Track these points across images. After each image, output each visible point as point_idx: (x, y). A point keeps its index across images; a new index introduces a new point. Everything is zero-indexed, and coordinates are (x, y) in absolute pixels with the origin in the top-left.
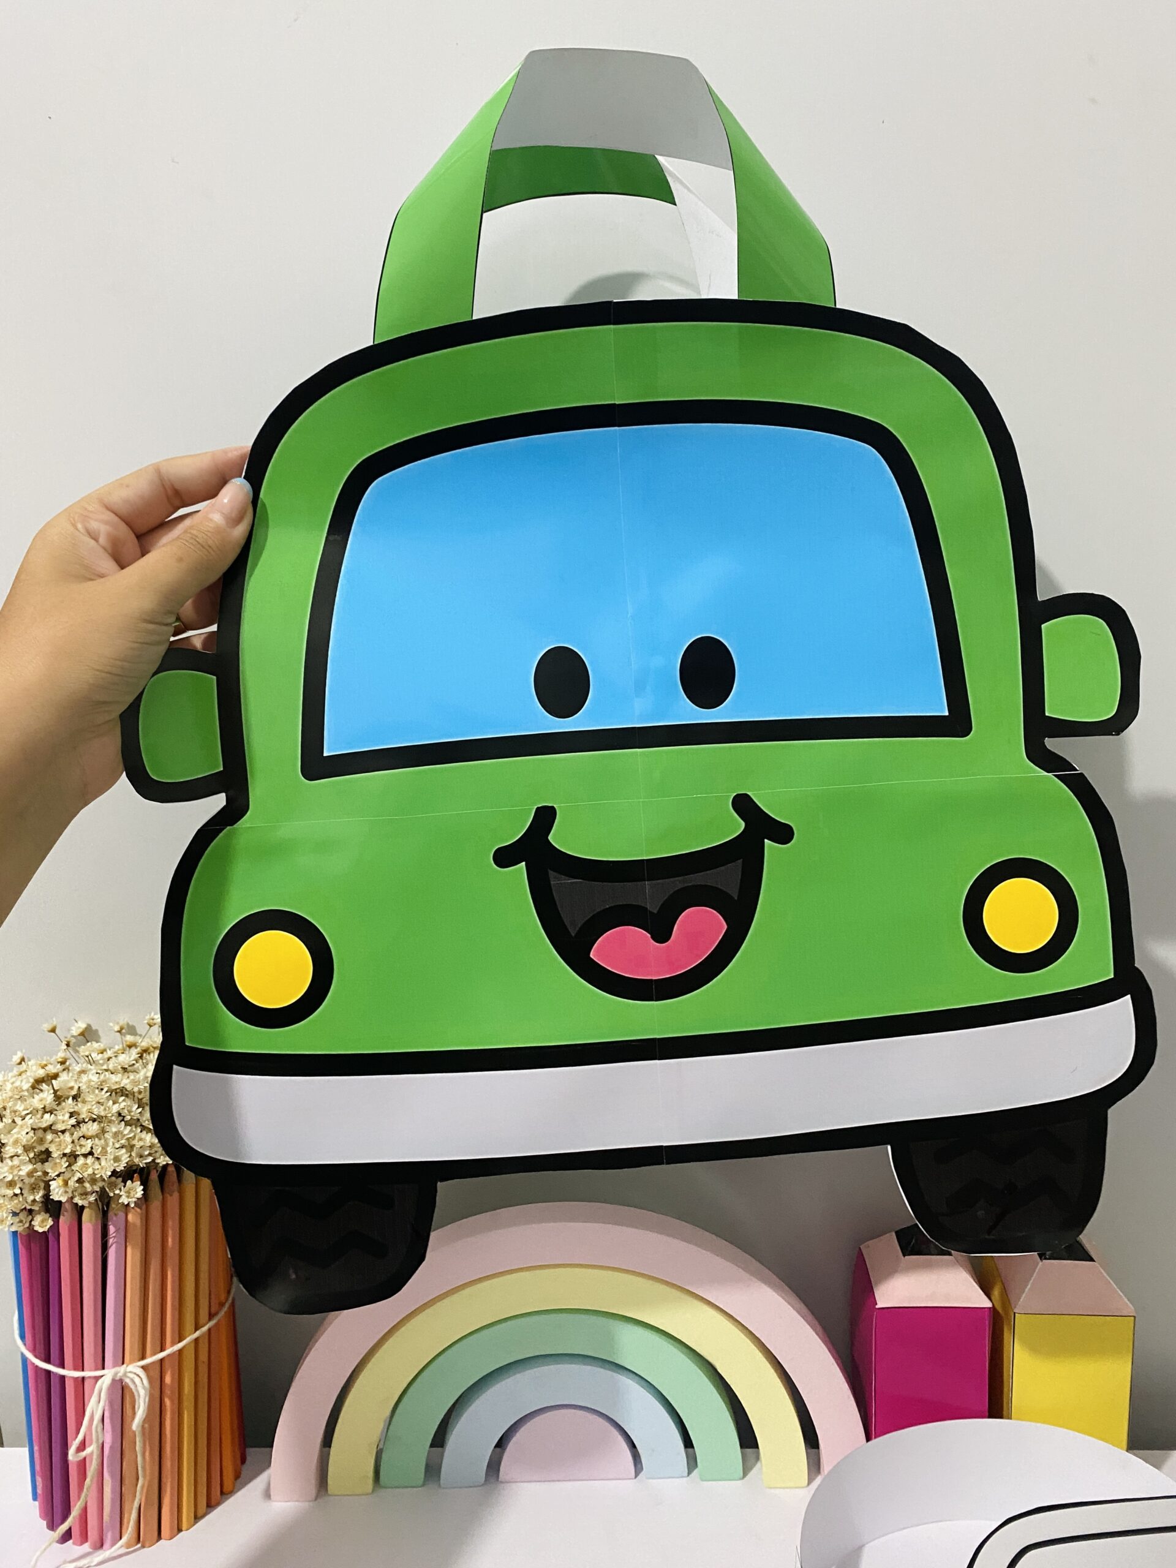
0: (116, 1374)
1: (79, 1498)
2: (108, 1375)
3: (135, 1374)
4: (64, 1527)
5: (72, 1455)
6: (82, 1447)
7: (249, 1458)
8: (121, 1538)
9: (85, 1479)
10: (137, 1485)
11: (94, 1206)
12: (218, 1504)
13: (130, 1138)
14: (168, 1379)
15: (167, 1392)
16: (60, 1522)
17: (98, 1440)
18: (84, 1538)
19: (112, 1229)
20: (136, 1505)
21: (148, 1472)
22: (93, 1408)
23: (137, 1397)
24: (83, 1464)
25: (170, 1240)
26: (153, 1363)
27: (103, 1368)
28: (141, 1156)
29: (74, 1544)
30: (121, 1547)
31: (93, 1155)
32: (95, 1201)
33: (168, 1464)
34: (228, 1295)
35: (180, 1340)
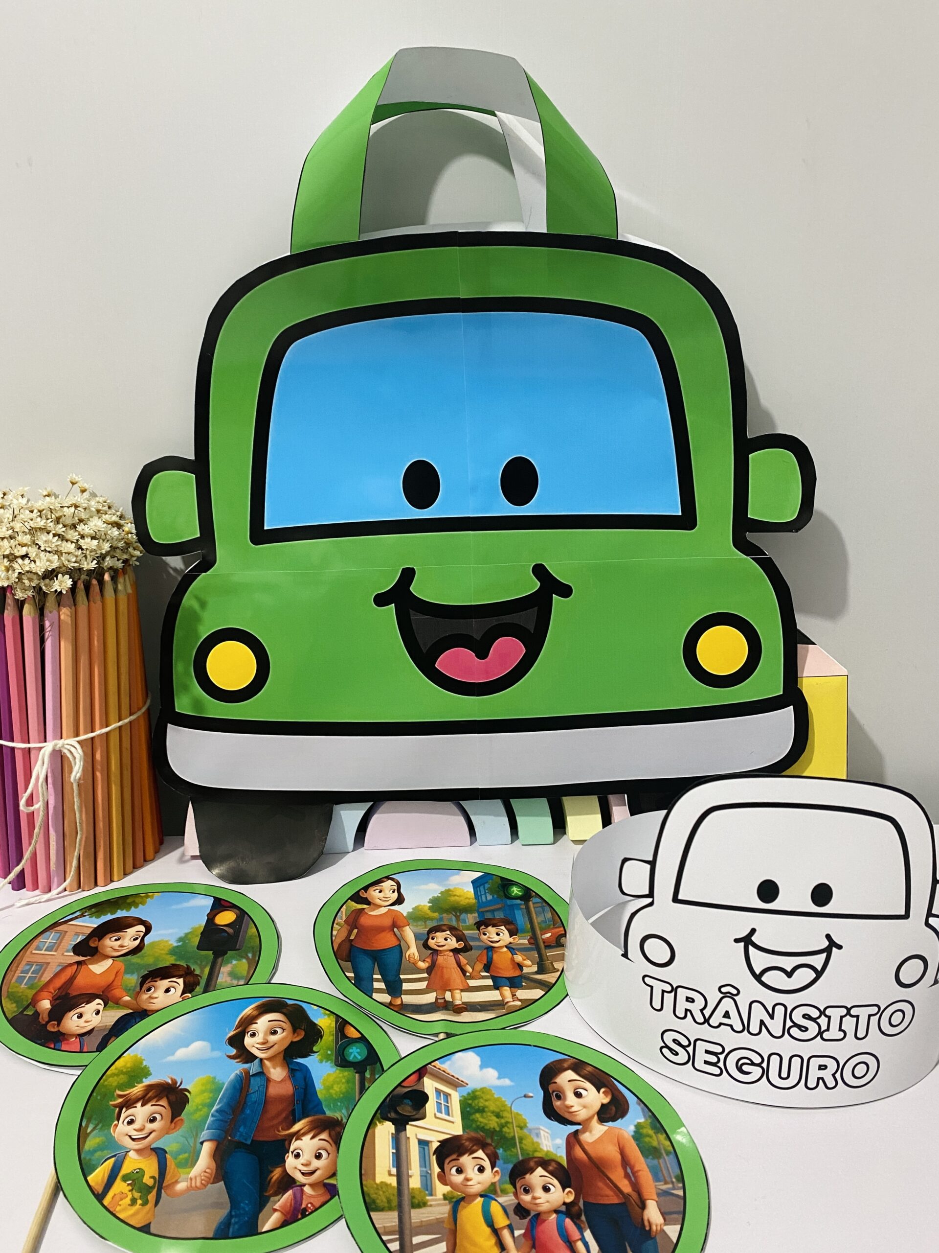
0: (56, 745)
1: (30, 844)
2: (48, 748)
3: (71, 745)
4: (18, 869)
5: (23, 805)
6: (30, 802)
7: (165, 842)
8: (65, 881)
9: (34, 829)
10: (76, 838)
11: (32, 602)
12: (141, 866)
13: (58, 545)
14: (98, 756)
15: (98, 767)
16: (15, 864)
17: (44, 800)
18: (36, 887)
19: (47, 624)
20: (76, 854)
21: (85, 831)
22: (38, 771)
23: (73, 765)
24: (31, 816)
25: (96, 642)
26: (86, 740)
27: (46, 742)
28: (69, 561)
29: (27, 890)
30: (65, 890)
31: (29, 558)
32: (33, 596)
33: (100, 825)
34: (145, 703)
35: (107, 727)
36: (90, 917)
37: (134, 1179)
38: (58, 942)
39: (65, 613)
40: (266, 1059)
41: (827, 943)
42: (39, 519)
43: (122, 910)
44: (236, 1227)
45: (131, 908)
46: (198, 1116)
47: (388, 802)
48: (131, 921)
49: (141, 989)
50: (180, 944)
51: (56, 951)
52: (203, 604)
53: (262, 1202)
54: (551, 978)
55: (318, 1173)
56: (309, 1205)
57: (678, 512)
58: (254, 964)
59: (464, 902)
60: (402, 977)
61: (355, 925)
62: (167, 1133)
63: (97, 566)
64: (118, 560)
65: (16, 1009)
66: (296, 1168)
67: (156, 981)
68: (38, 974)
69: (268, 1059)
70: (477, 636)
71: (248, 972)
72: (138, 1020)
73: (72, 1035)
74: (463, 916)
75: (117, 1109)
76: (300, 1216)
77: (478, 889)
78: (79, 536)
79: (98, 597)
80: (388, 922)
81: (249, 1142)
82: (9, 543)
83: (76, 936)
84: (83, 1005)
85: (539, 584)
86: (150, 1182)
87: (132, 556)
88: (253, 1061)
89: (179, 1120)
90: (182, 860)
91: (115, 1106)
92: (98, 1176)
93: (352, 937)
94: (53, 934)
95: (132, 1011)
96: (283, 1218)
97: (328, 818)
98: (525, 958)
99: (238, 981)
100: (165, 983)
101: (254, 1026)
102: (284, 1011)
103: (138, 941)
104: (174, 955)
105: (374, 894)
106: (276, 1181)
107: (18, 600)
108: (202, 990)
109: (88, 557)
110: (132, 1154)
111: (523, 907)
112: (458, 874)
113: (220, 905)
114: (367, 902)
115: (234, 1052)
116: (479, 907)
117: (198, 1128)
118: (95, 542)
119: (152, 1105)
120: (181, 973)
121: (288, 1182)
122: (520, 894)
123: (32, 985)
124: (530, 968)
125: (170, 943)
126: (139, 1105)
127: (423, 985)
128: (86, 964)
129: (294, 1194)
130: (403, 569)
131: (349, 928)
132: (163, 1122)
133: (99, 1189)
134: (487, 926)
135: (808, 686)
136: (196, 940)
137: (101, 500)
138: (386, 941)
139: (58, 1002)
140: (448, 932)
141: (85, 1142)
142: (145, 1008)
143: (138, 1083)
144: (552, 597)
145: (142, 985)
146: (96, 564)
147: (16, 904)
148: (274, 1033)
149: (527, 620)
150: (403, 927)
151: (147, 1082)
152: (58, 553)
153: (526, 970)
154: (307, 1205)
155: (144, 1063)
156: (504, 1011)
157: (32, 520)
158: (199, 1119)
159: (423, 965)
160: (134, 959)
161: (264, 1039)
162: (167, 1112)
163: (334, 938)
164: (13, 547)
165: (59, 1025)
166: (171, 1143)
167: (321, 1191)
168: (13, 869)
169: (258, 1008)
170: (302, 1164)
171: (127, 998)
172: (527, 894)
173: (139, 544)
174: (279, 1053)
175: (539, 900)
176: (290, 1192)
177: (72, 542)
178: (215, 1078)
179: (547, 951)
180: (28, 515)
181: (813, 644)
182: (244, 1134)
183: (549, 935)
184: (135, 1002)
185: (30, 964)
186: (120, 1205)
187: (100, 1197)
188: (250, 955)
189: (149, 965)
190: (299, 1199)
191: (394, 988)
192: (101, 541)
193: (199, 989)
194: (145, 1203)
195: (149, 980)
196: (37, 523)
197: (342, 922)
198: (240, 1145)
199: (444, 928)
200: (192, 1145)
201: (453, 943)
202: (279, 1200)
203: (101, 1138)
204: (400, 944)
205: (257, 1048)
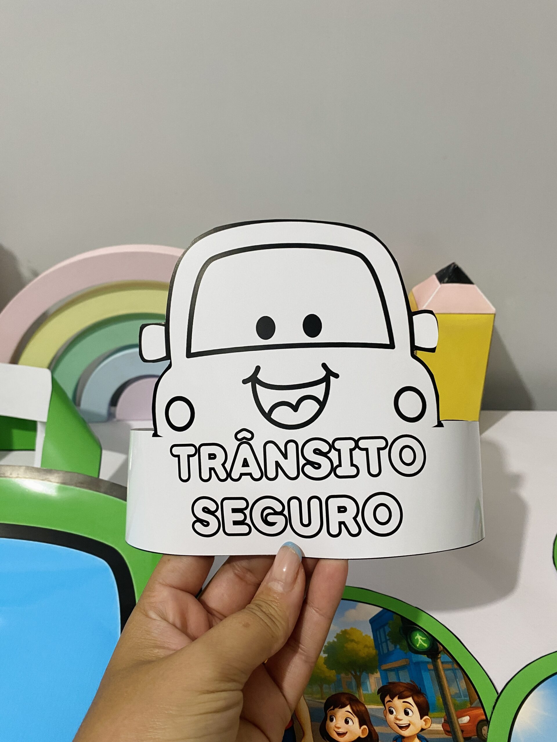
41: (324, 373)
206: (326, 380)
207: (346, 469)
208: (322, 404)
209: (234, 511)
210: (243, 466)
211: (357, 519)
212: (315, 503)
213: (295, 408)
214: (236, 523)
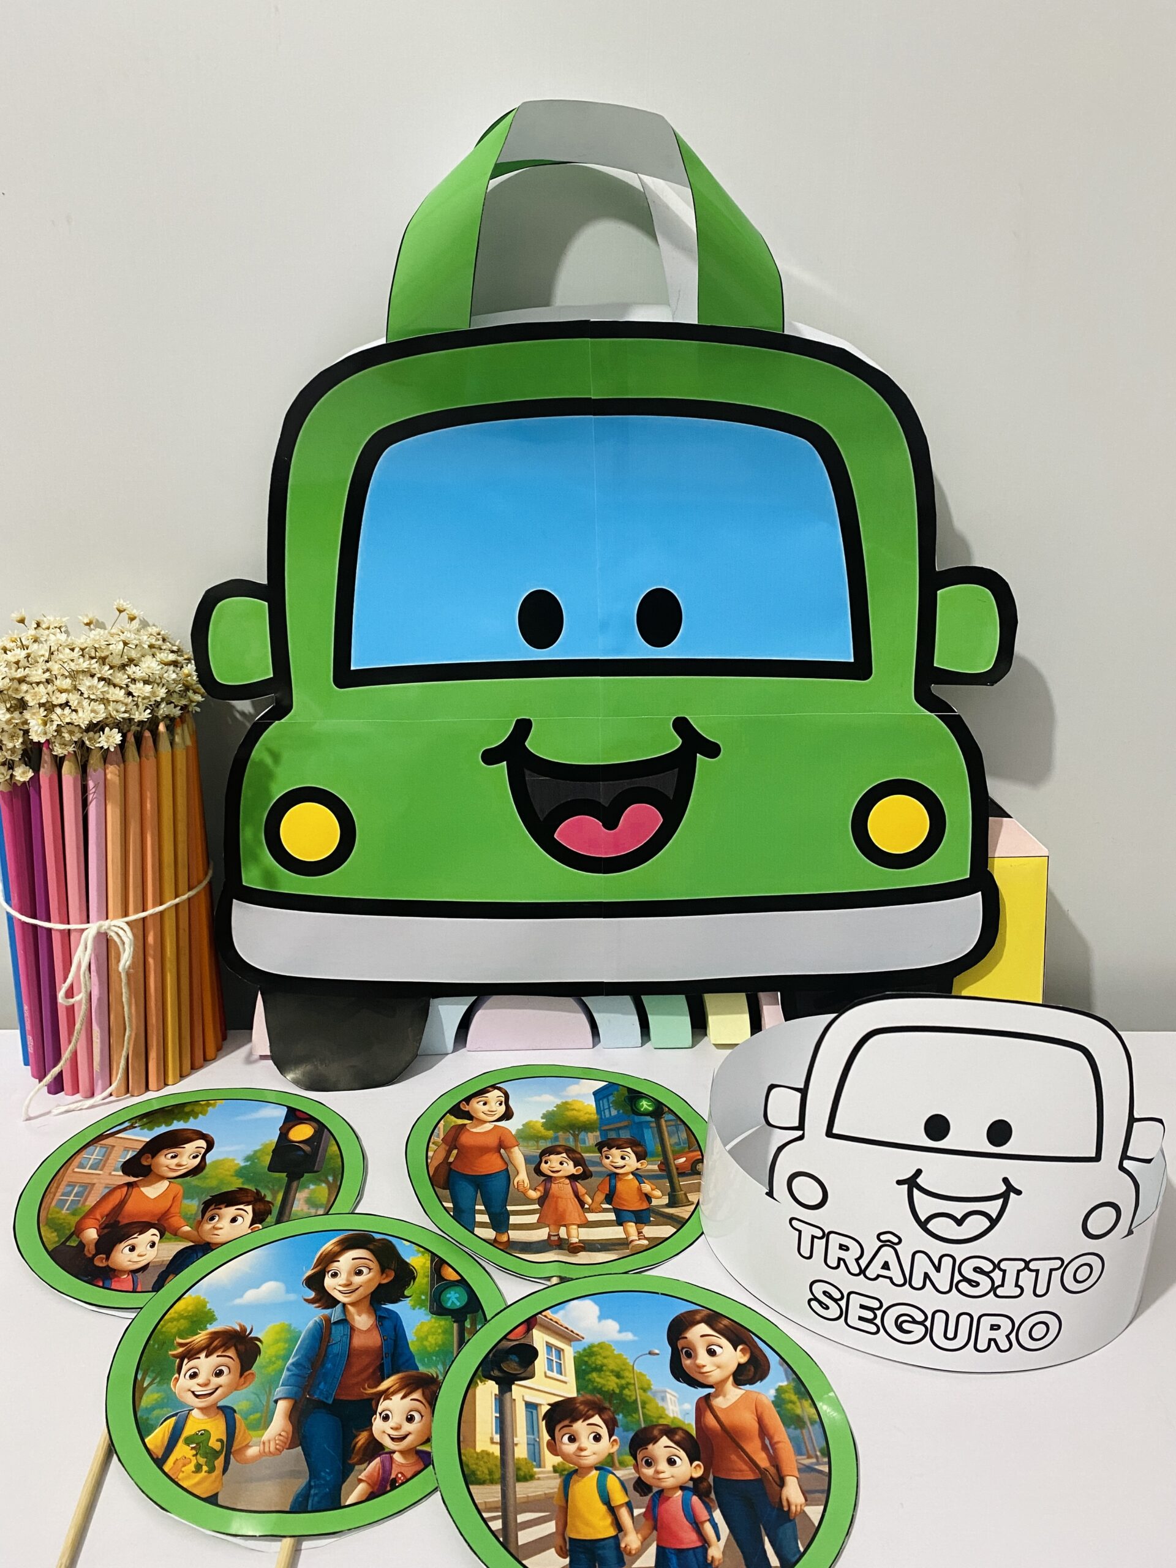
0: (101, 927)
1: (70, 1042)
2: (92, 929)
3: (119, 927)
4: (55, 1071)
5: (62, 998)
6: (70, 993)
7: (229, 1037)
8: (111, 1085)
9: (75, 1025)
10: (124, 1035)
11: (73, 758)
12: (202, 1067)
13: (105, 692)
14: (151, 939)
15: (151, 951)
16: (52, 1064)
17: (86, 991)
18: (76, 1090)
19: (91, 784)
20: (124, 1053)
21: (134, 1027)
22: (79, 956)
23: (121, 950)
24: (71, 1010)
25: (149, 806)
26: (136, 920)
27: (88, 922)
28: (117, 711)
29: (66, 1094)
30: (111, 1095)
31: (70, 707)
32: (74, 751)
33: (153, 1020)
34: (206, 874)
35: (161, 904)
36: (141, 1129)
37: (199, 1442)
38: (104, 1159)
39: (112, 773)
40: (349, 1304)
41: (1003, 1188)
42: (81, 660)
43: (179, 1121)
44: (316, 1499)
45: (189, 1119)
46: (270, 1369)
47: (495, 997)
48: (191, 1135)
49: (203, 1218)
50: (248, 1163)
51: (101, 1170)
52: (276, 757)
53: (345, 1472)
54: (683, 1212)
55: (409, 1438)
56: (400, 1475)
57: (850, 658)
58: (336, 1189)
59: (584, 1117)
60: (509, 1208)
61: (455, 1145)
62: (236, 1389)
63: (150, 716)
64: (176, 706)
65: (57, 1239)
66: (384, 1432)
67: (220, 1209)
68: (81, 1197)
69: (353, 1304)
70: (605, 801)
71: (328, 1200)
72: (200, 1255)
73: (124, 1272)
74: (582, 1135)
75: (178, 1360)
76: (388, 1488)
77: (601, 1102)
78: (129, 680)
79: (152, 753)
80: (493, 1141)
81: (330, 1401)
82: (46, 688)
83: (126, 1152)
84: (135, 1236)
85: (680, 741)
86: (217, 1446)
87: (192, 701)
88: (335, 1306)
89: (249, 1374)
90: (249, 1060)
91: (175, 1356)
92: (157, 1438)
93: (451, 1160)
94: (98, 1148)
95: (193, 1244)
96: (371, 1490)
97: (424, 1013)
98: (654, 1187)
99: (317, 1210)
100: (230, 1211)
101: (336, 1264)
102: (371, 1247)
103: (198, 1160)
104: (241, 1177)
105: (477, 1107)
106: (362, 1445)
107: (56, 756)
108: (274, 1220)
109: (140, 704)
110: (195, 1413)
111: (654, 1125)
112: (577, 1083)
113: (294, 1117)
114: (470, 1117)
115: (312, 1295)
116: (601, 1124)
117: (272, 1383)
118: (148, 688)
119: (218, 1356)
120: (250, 1199)
121: (375, 1448)
122: (651, 1109)
123: (76, 1210)
124: (660, 1200)
125: (236, 1162)
126: (203, 1355)
127: (533, 1219)
128: (138, 1187)
129: (382, 1462)
130: (518, 721)
131: (447, 1148)
132: (230, 1376)
133: (159, 1453)
134: (610, 1148)
135: (1000, 869)
136: (267, 1160)
137: (154, 630)
138: (490, 1164)
139: (106, 1231)
140: (564, 1155)
141: (141, 1398)
142: (208, 1240)
143: (202, 1330)
144: (696, 757)
145: (204, 1212)
146: (149, 714)
147: (53, 1111)
148: (359, 1273)
149: (666, 783)
150: (511, 1147)
151: (212, 1328)
152: (105, 701)
153: (655, 1202)
154: (397, 1475)
155: (209, 1306)
156: (627, 1252)
157: (72, 660)
158: (273, 1373)
159: (534, 1194)
160: (193, 1181)
161: (348, 1280)
162: (235, 1364)
163: (429, 1161)
164: (51, 693)
165: (108, 1258)
166: (240, 1401)
167: (413, 1459)
168: (50, 1071)
169: (341, 1242)
170: (392, 1428)
171: (187, 1228)
172: (659, 1110)
173: (200, 686)
174: (365, 1297)
175: (671, 1117)
176: (378, 1460)
177: (121, 688)
178: (290, 1325)
179: (680, 1179)
180: (68, 654)
181: (1009, 817)
182: (324, 1391)
183: (683, 1160)
184: (196, 1233)
185: (72, 1185)
186: (183, 1472)
187: (160, 1462)
188: (330, 1179)
189: (212, 1189)
190: (388, 1468)
191: (500, 1222)
192: (156, 685)
193: (270, 1219)
194: (212, 1470)
195: (213, 1207)
196: (79, 665)
197: (439, 1140)
198: (321, 1405)
199: (560, 1149)
200: (265, 1404)
201: (570, 1168)
202: (365, 1470)
203: (159, 1395)
204: (507, 1170)
205: (339, 1291)
206: (1005, 1196)
207: (1009, 1289)
208: (994, 1222)
209: (862, 1307)
210: (883, 1268)
211: (1010, 1336)
212: (965, 1321)
213: (959, 1222)
214: (861, 1318)
